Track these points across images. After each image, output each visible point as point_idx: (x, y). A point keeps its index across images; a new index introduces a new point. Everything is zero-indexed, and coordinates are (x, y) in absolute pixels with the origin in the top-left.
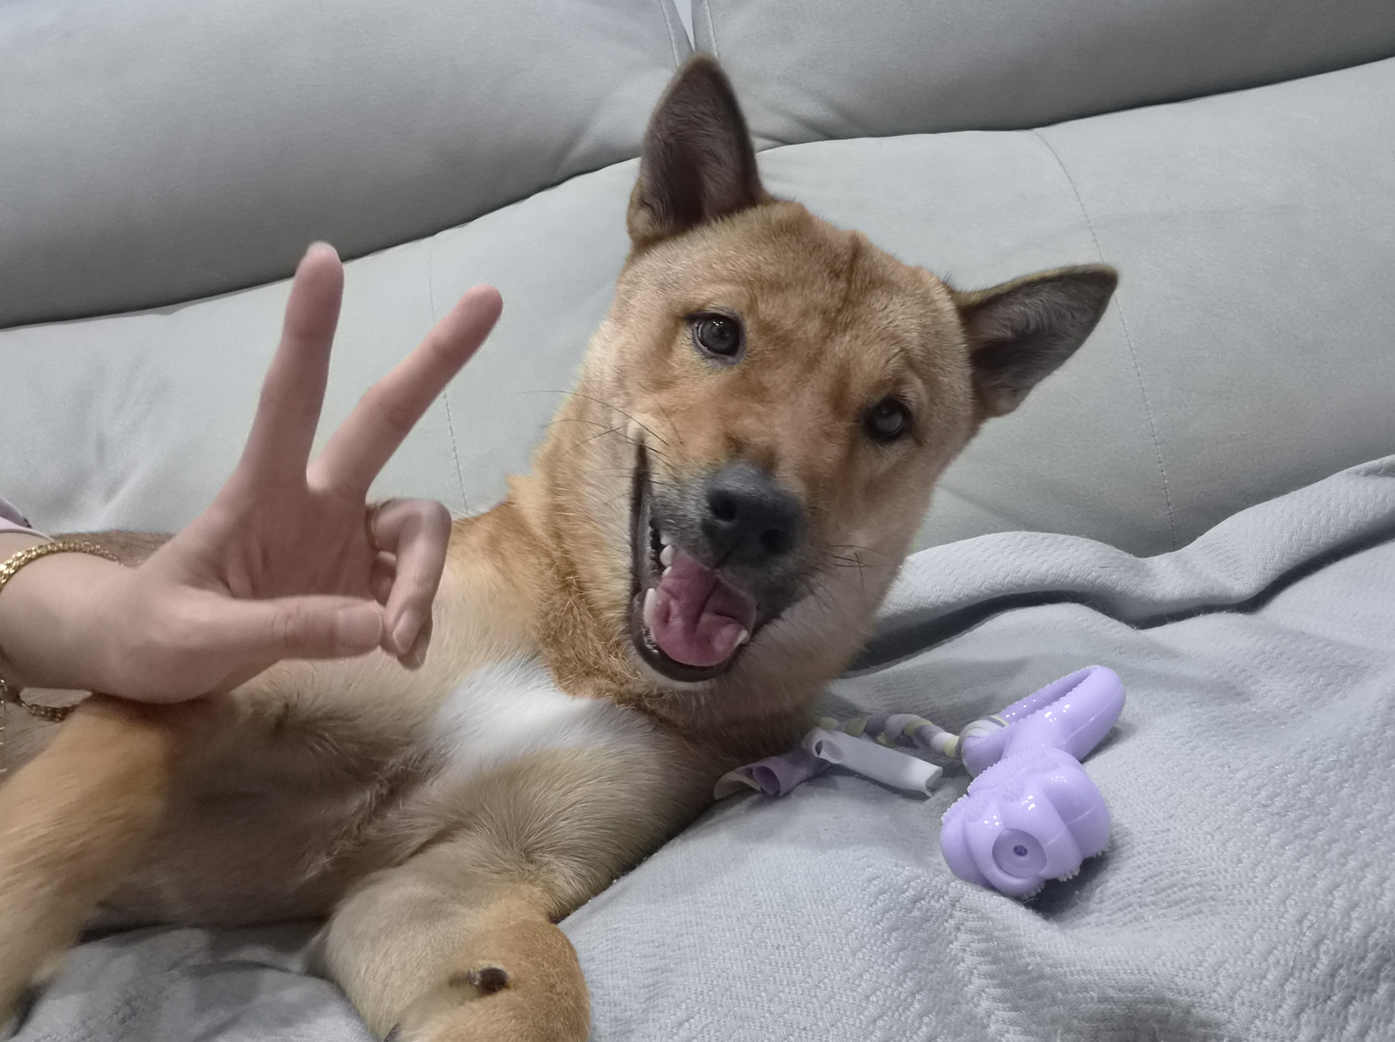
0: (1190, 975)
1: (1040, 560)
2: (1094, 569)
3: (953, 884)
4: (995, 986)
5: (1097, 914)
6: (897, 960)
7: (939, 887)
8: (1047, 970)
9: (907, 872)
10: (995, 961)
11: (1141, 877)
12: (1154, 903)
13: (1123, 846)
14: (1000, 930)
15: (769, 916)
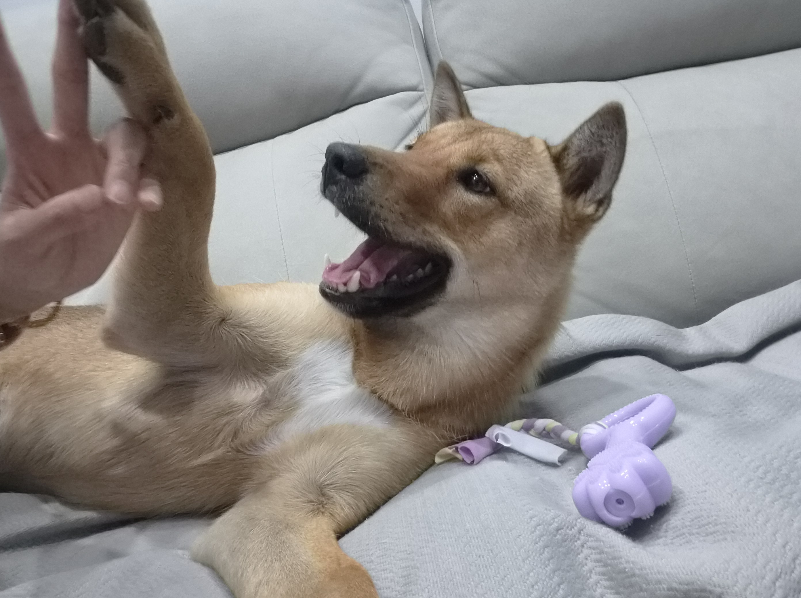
0: (721, 576)
1: (622, 331)
2: (653, 337)
3: (579, 520)
4: (605, 580)
5: (664, 539)
6: (549, 565)
7: (571, 522)
8: (637, 572)
9: (552, 513)
10: (606, 565)
11: (691, 519)
12: (698, 533)
13: (679, 499)
14: (607, 548)
15: (474, 538)
